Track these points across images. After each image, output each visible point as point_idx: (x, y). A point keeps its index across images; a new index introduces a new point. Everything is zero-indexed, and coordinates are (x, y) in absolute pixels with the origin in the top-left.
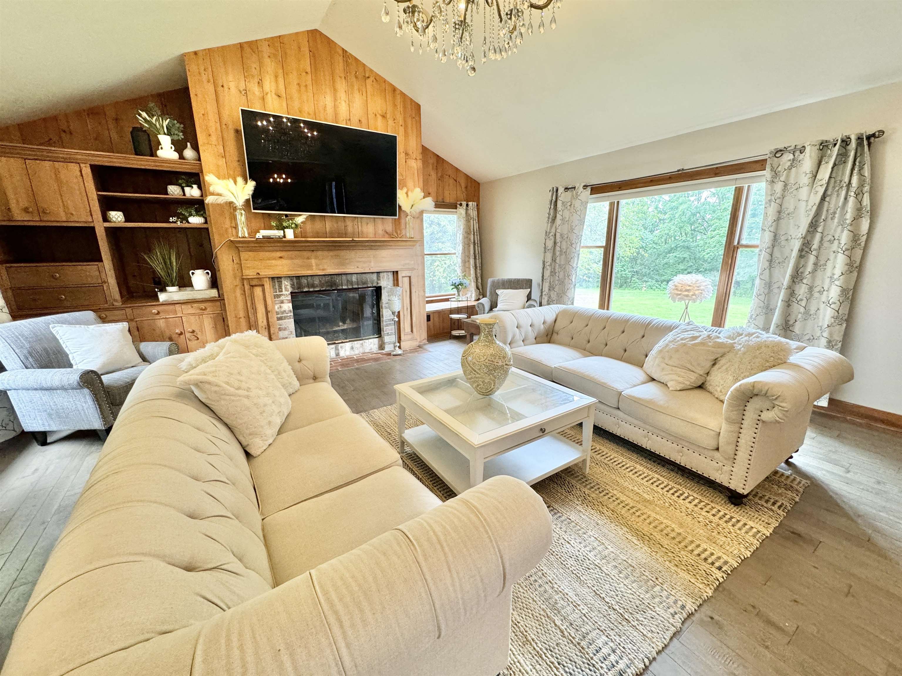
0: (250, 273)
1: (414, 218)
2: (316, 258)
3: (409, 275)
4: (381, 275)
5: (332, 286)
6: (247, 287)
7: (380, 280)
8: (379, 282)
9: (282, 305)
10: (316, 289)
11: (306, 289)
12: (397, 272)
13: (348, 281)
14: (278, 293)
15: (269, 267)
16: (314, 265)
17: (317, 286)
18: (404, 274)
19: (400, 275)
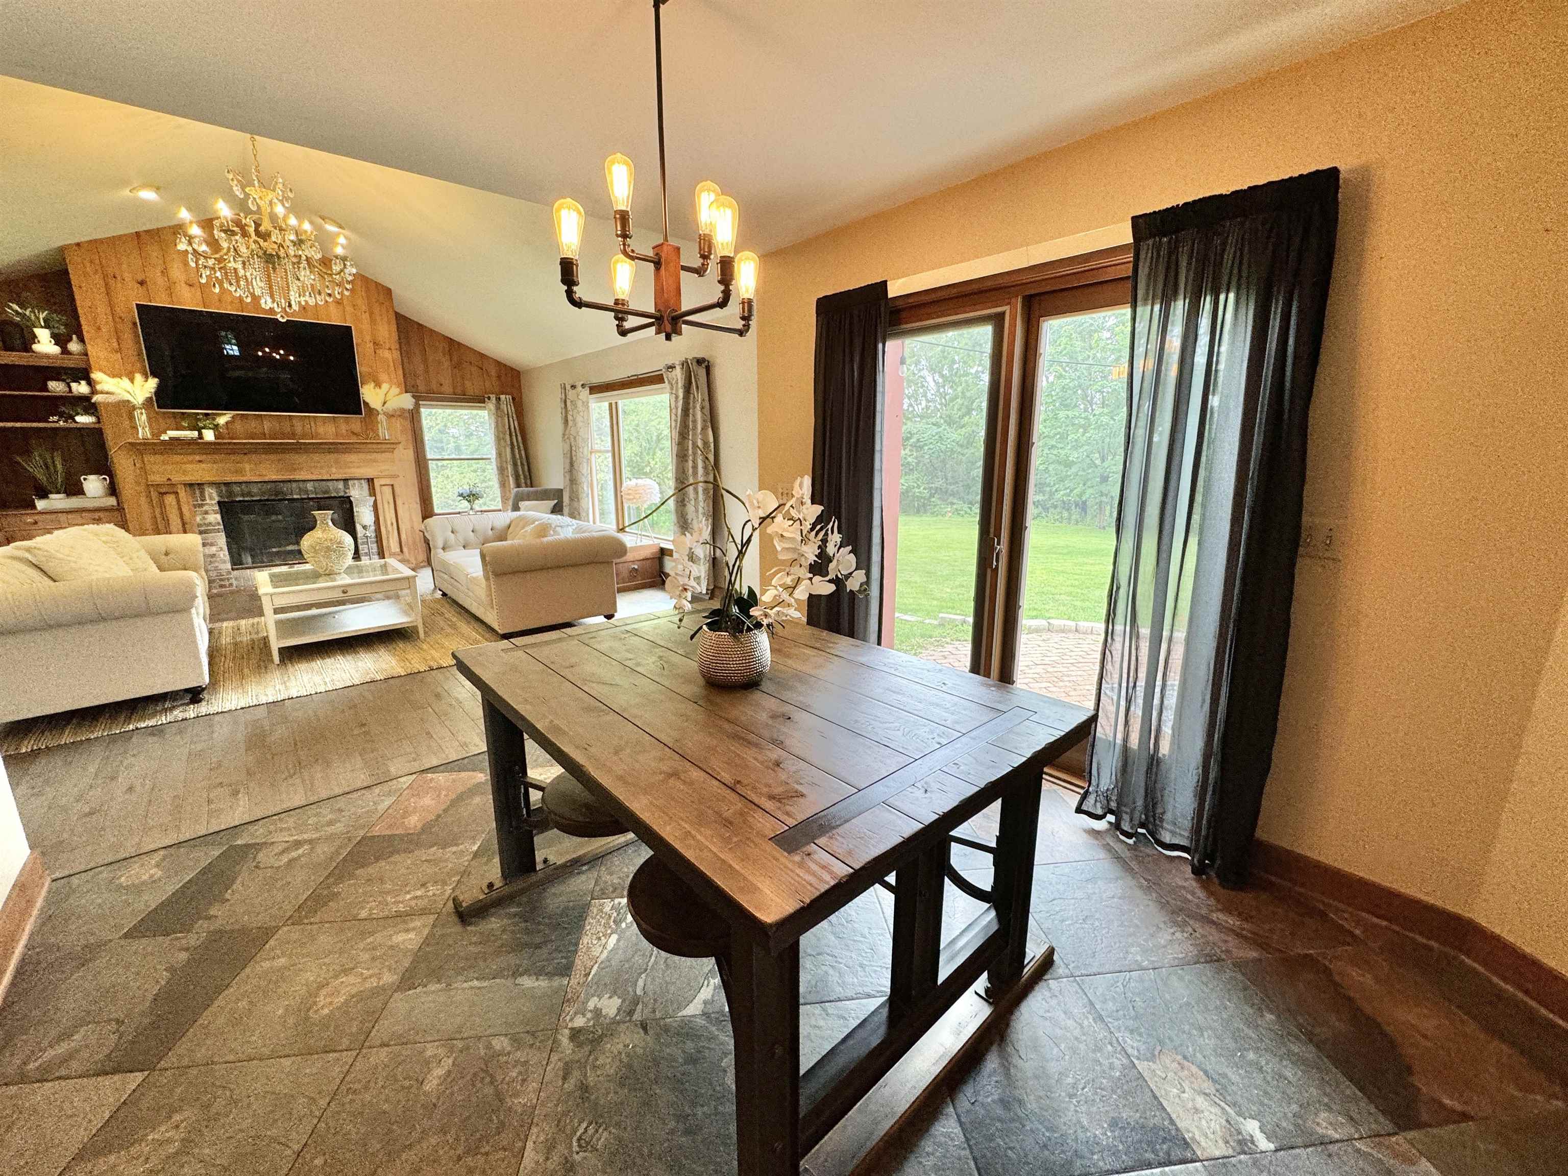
0: (157, 479)
1: (390, 416)
2: (249, 462)
3: (391, 483)
4: (350, 483)
5: (276, 495)
6: (154, 495)
7: (348, 488)
8: (347, 491)
9: (206, 516)
10: (254, 499)
11: (239, 499)
12: (372, 479)
13: (300, 489)
14: (200, 502)
15: (185, 473)
16: (247, 469)
17: (255, 495)
18: (383, 482)
19: (377, 483)
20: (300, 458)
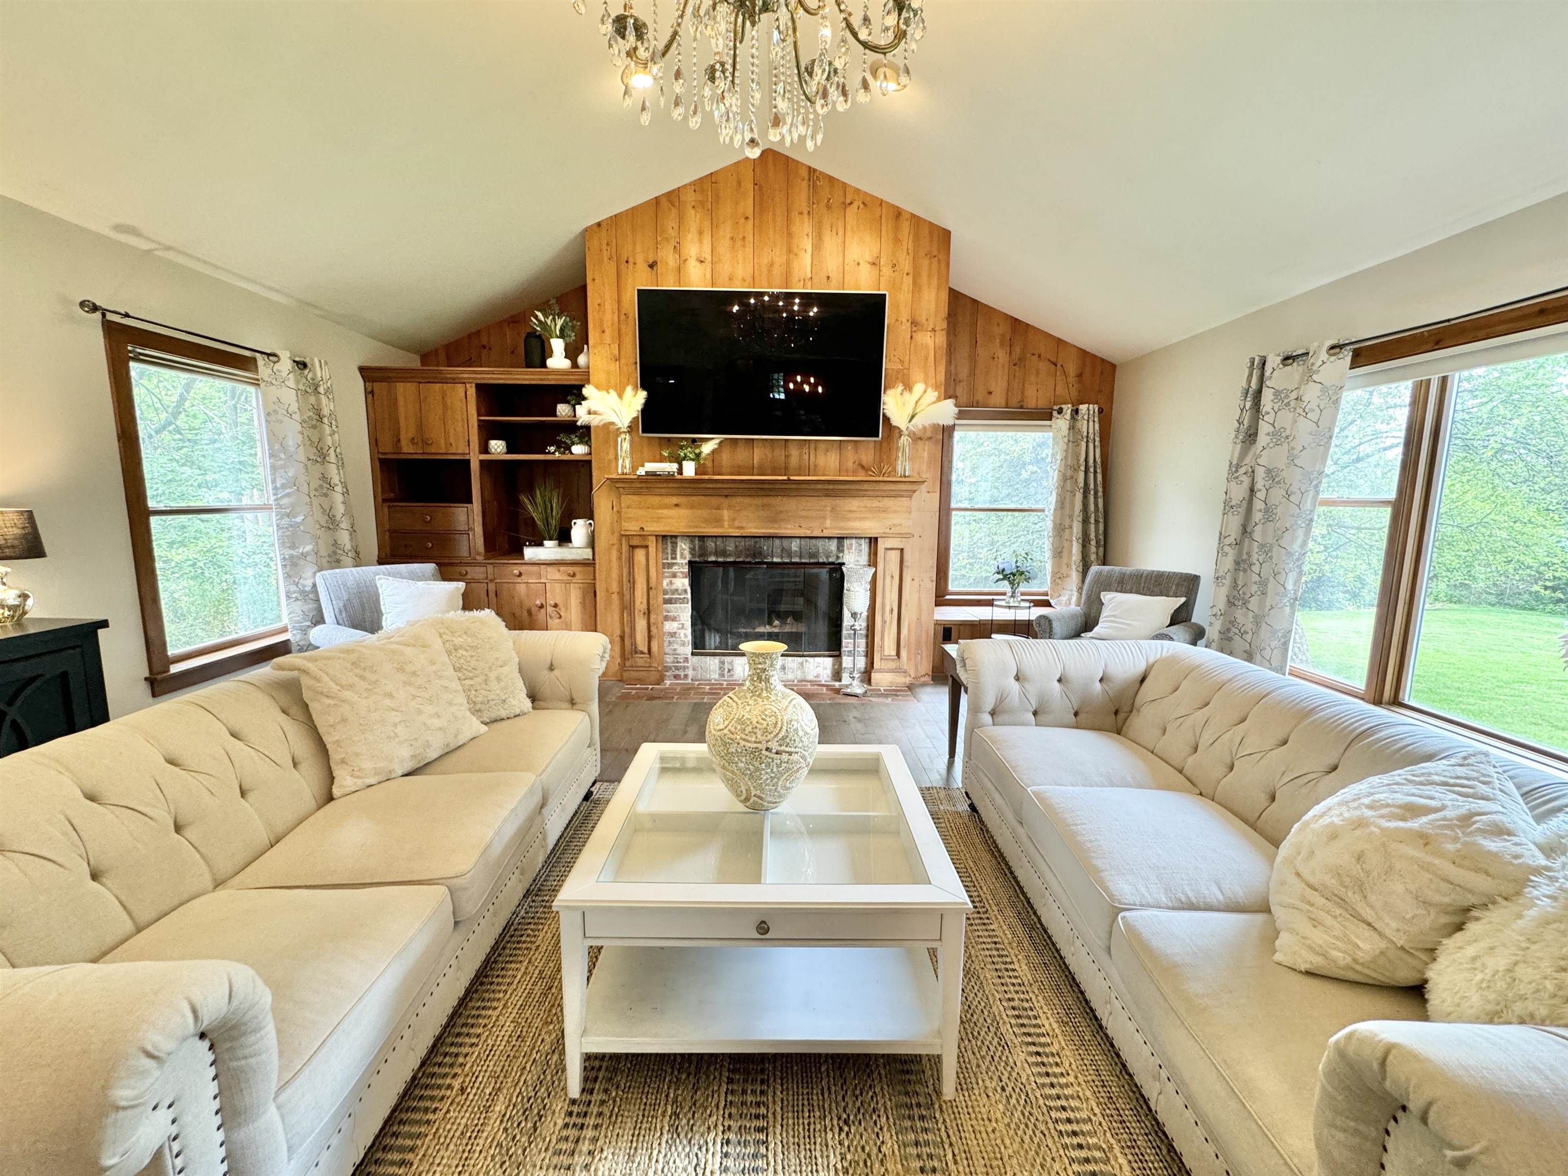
0: (632, 527)
1: (917, 438)
2: (730, 507)
3: (901, 547)
4: (847, 542)
5: (754, 556)
6: (625, 548)
7: (843, 551)
8: (841, 555)
9: (674, 580)
10: (728, 560)
11: (712, 559)
12: (876, 539)
13: (783, 549)
14: (670, 561)
15: (659, 519)
16: (726, 518)
17: (730, 555)
18: (889, 543)
19: (881, 545)
20: (790, 504)
